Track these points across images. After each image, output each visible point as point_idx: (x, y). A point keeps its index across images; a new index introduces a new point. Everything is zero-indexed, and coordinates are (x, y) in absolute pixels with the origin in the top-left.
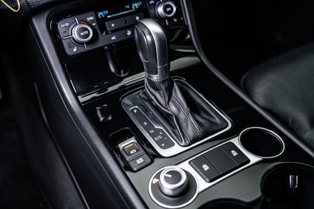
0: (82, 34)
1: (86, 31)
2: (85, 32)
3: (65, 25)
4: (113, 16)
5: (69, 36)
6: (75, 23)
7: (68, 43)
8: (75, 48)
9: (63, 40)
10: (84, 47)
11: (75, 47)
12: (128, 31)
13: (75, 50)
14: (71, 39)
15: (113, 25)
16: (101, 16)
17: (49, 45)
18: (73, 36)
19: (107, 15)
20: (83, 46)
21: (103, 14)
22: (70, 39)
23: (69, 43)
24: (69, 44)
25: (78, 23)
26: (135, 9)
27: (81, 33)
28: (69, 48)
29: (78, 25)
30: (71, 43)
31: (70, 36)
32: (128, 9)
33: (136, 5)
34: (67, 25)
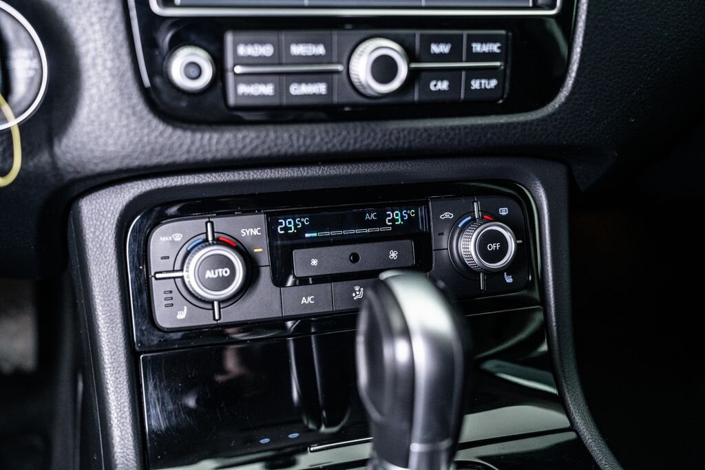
0: (210, 274)
1: (223, 268)
2: (220, 270)
3: (170, 238)
4: (320, 234)
5: (174, 271)
6: (203, 237)
7: (165, 293)
8: (183, 310)
9: (153, 278)
10: (211, 311)
11: (185, 307)
12: (357, 288)
13: (182, 315)
14: (179, 281)
15: (314, 262)
16: (286, 229)
17: (108, 288)
18: (184, 274)
19: (305, 229)
20: (209, 306)
21: (292, 226)
22: (176, 280)
23: (171, 292)
24: (169, 295)
25: (210, 238)
26: (393, 226)
27: (208, 272)
28: (166, 306)
29: (210, 245)
30: (175, 294)
31: (177, 271)
32: (371, 224)
33: (397, 216)
34: (176, 239)
